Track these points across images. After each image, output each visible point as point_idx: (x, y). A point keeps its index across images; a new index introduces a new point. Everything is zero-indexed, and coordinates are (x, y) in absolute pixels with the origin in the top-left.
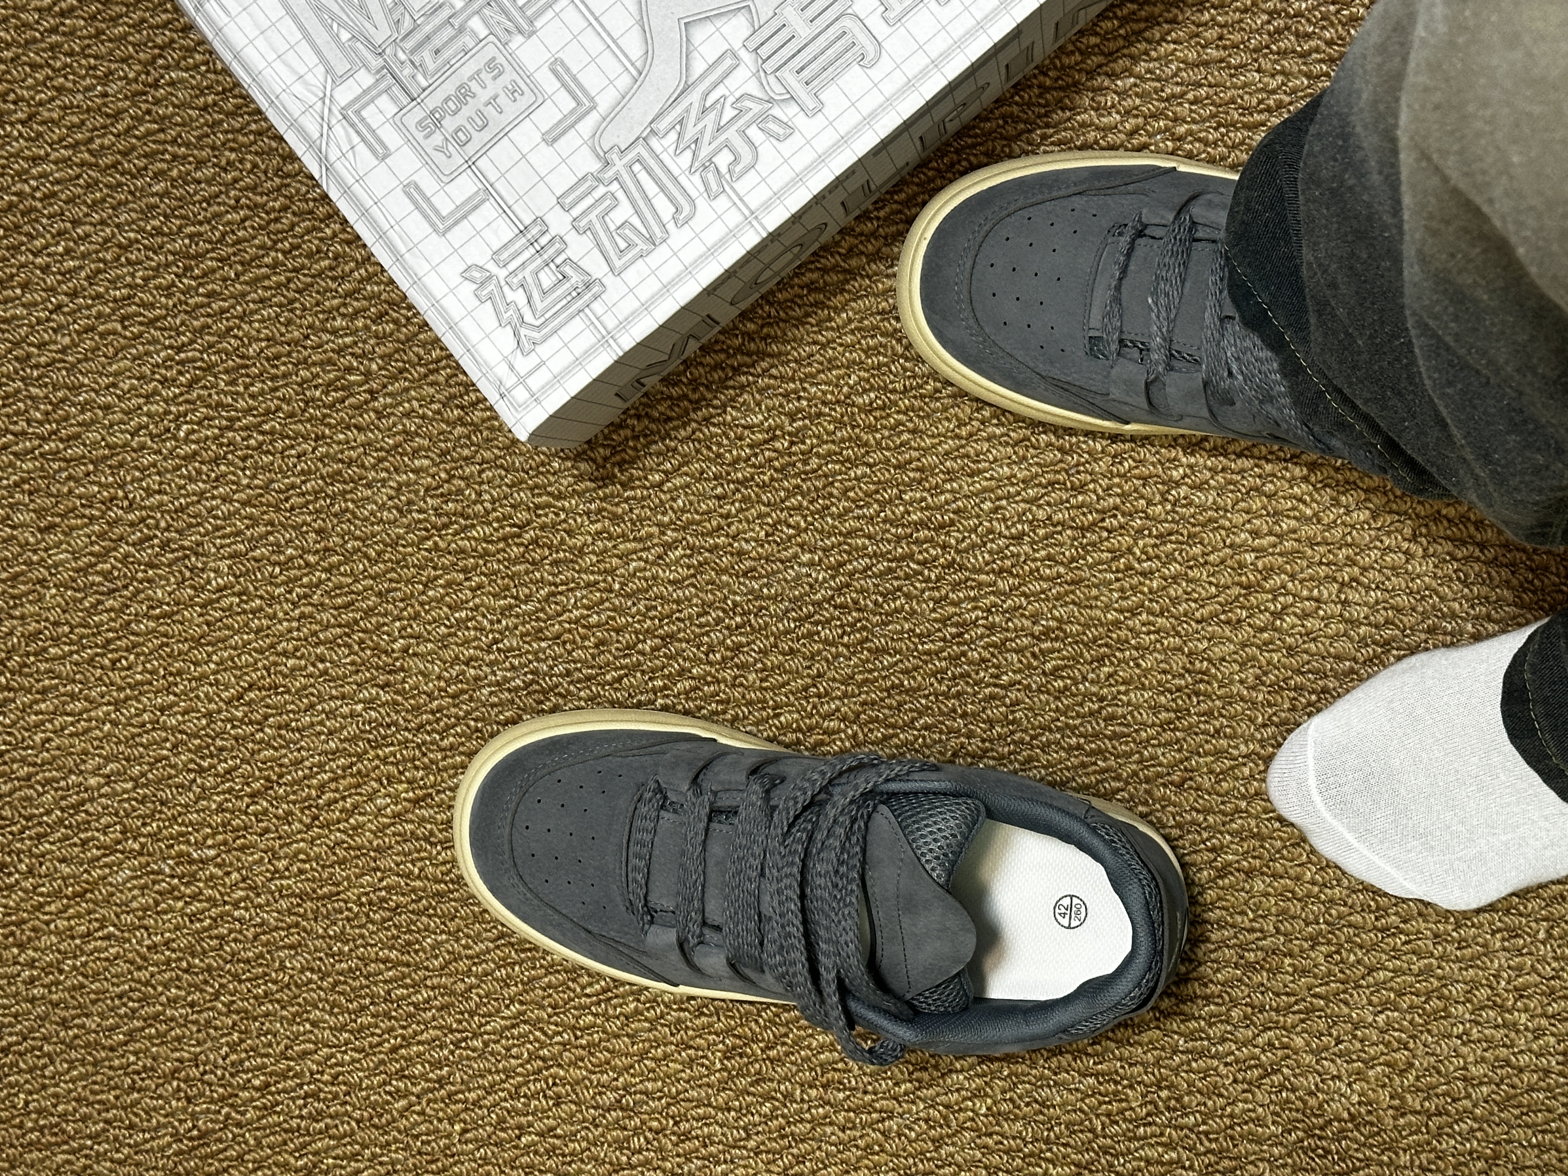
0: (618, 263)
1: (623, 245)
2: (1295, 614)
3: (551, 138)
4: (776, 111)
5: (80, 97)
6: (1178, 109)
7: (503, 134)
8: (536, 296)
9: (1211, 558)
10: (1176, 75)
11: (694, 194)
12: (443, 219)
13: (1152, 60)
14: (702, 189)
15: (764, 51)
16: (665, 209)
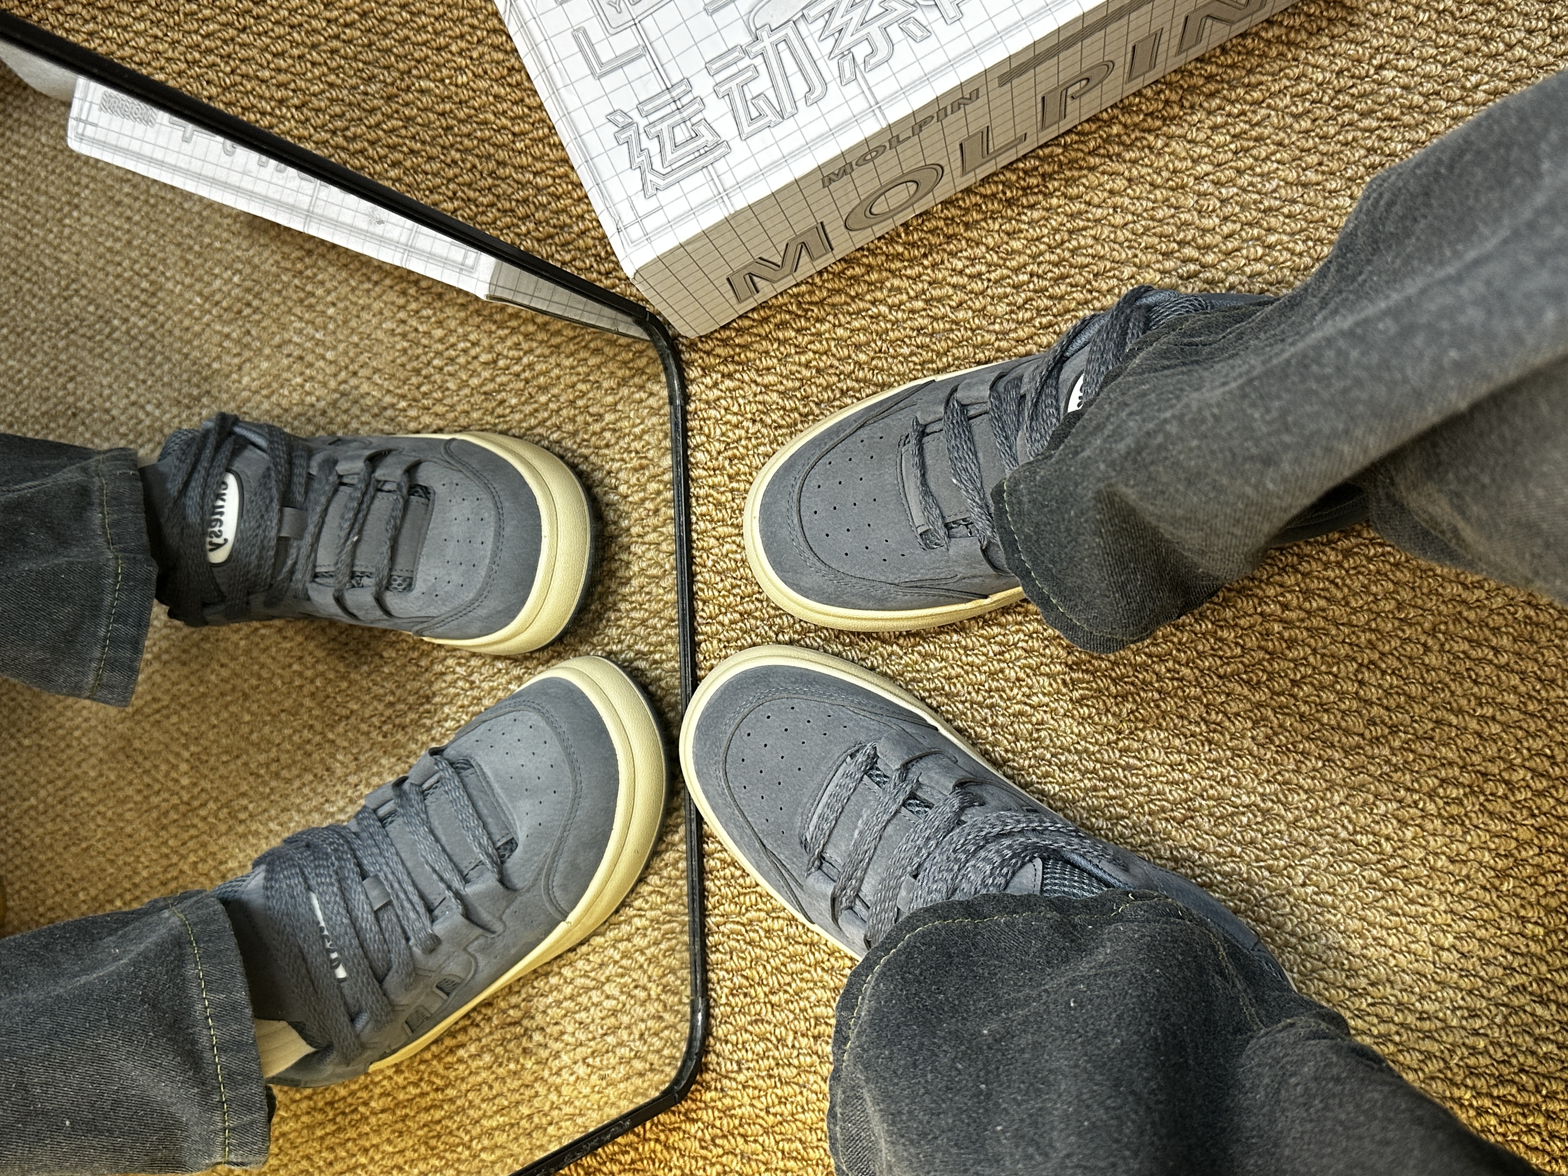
2: (1313, 685)
5: (345, 92)
6: (1273, 220)
9: (1242, 622)
10: (1274, 191)
13: (1255, 175)
16: (800, 88)
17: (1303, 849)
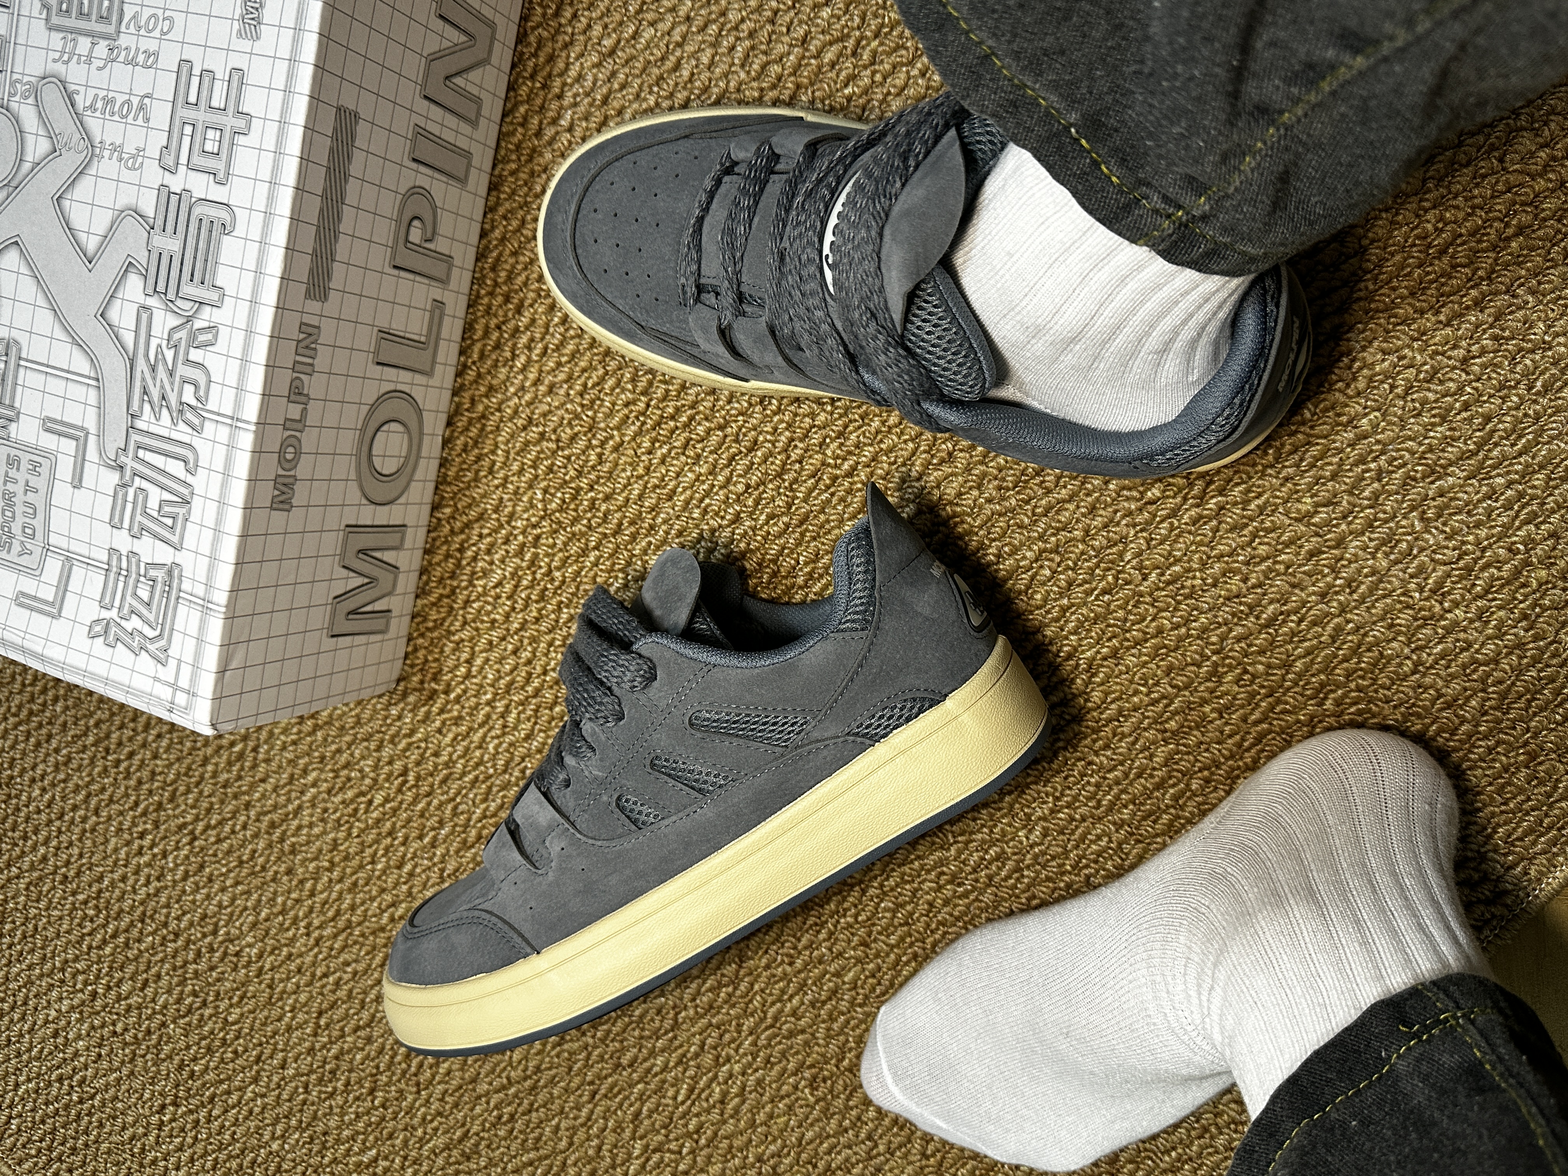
0: (175, 539)
1: (169, 522)
3: (77, 482)
4: (198, 324)
7: (49, 505)
8: (144, 611)
10: (595, 82)
11: (186, 439)
12: (52, 604)
13: (571, 86)
14: (190, 431)
15: (161, 287)
16: (176, 468)
17: (1114, 550)
